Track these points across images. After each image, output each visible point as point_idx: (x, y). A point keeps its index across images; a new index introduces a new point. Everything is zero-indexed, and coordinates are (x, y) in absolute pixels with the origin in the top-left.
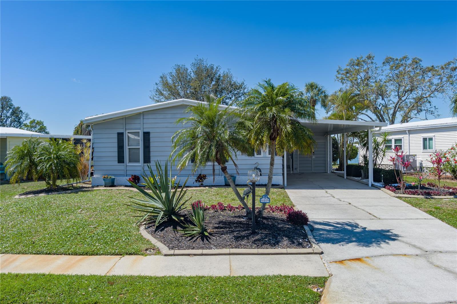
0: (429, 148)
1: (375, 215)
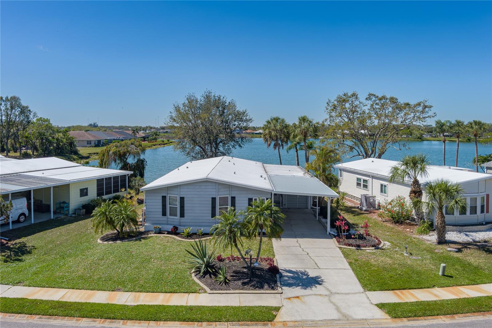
0: (385, 193)
1: (318, 265)
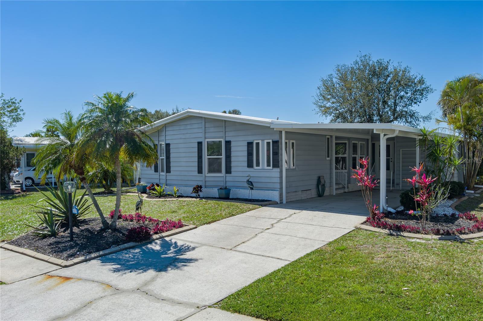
1: (243, 244)
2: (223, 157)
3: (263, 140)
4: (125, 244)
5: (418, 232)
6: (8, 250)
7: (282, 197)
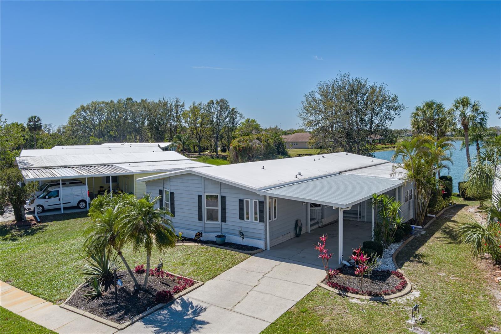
1: (239, 304)
2: (219, 208)
3: (251, 200)
4: (156, 306)
5: (357, 293)
6: (70, 310)
7: (267, 245)
